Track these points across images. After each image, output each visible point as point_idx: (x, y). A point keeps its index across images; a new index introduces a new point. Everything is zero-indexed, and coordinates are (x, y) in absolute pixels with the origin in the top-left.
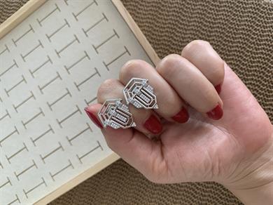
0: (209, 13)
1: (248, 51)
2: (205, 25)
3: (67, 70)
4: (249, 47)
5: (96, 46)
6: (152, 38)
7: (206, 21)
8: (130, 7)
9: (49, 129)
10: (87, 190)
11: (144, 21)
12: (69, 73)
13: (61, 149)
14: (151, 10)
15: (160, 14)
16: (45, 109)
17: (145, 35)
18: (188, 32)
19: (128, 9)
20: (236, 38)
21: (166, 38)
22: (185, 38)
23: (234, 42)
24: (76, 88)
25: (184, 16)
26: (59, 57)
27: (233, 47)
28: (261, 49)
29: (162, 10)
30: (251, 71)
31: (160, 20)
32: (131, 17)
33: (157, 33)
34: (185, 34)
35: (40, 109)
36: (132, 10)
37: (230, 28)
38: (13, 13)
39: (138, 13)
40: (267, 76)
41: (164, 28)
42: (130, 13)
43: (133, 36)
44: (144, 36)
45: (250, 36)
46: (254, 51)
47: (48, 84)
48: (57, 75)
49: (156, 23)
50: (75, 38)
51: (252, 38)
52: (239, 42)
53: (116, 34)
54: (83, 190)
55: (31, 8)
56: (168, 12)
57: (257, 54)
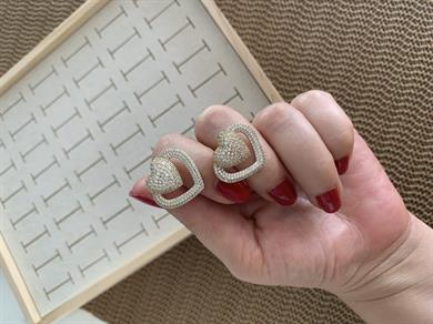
0: (341, 12)
1: (398, 66)
2: (334, 31)
3: (138, 98)
4: (400, 60)
5: (178, 64)
6: (258, 51)
7: (336, 24)
8: (226, 7)
9: (113, 180)
10: (165, 269)
11: (246, 26)
12: (140, 103)
13: (130, 209)
14: (256, 10)
15: (269, 16)
16: (108, 153)
17: (248, 46)
18: (309, 41)
19: (223, 10)
20: (380, 48)
21: (278, 51)
22: (306, 49)
23: (378, 54)
24: (151, 124)
25: (303, 17)
26: (127, 80)
27: (376, 60)
28: (418, 62)
29: (271, 10)
30: (403, 95)
31: (268, 25)
32: (227, 21)
33: (264, 43)
34: (305, 44)
35: (101, 153)
36: (229, 11)
37: (371, 32)
38: (61, 21)
39: (237, 15)
40: (424, 108)
41: (275, 36)
42: (227, 17)
43: (229, 48)
44: (246, 48)
45: (401, 43)
46: (408, 65)
47: (112, 118)
48: (123, 106)
49: (263, 30)
50: (147, 53)
51: (405, 47)
52: (385, 53)
53: (206, 45)
54: (161, 269)
55: (86, 14)
56: (281, 12)
57: (412, 69)
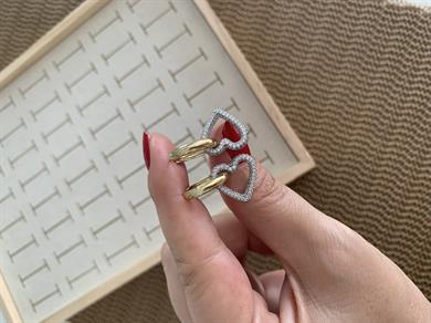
0: (341, 28)
1: (397, 85)
2: (334, 47)
3: (132, 105)
4: (400, 79)
5: (173, 72)
7: (336, 40)
12: (134, 111)
13: (121, 220)
14: (255, 22)
15: (268, 28)
16: (99, 161)
18: (308, 56)
19: (222, 21)
20: (380, 66)
21: (276, 64)
22: (304, 64)
23: (377, 72)
26: (120, 87)
27: (375, 78)
28: (417, 82)
29: (271, 23)
30: (401, 115)
31: (267, 38)
32: (226, 32)
33: (262, 56)
34: (304, 58)
35: (92, 161)
37: (371, 50)
41: (273, 49)
43: (228, 57)
45: (401, 63)
46: (407, 85)
48: (116, 113)
49: (262, 43)
50: (142, 60)
51: (405, 66)
52: (384, 71)
53: (203, 54)
56: (280, 25)
57: (411, 89)
